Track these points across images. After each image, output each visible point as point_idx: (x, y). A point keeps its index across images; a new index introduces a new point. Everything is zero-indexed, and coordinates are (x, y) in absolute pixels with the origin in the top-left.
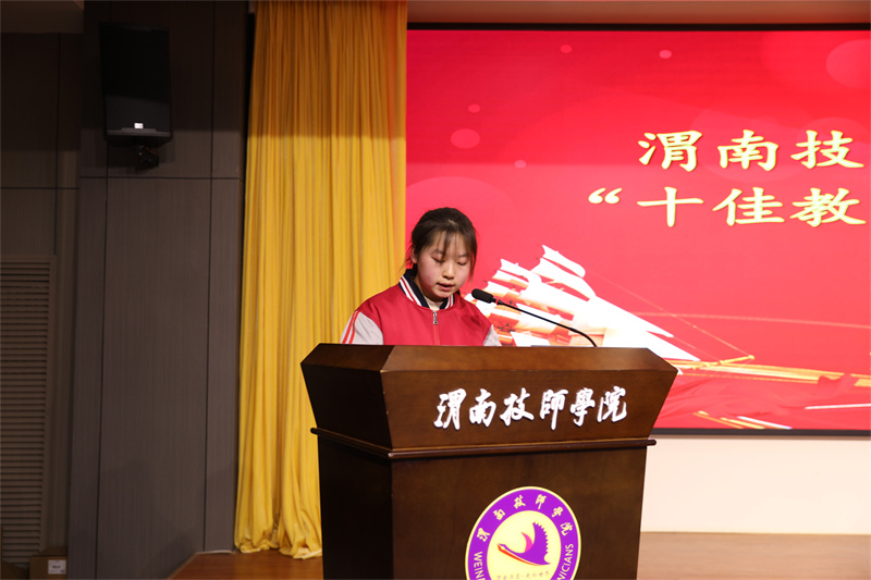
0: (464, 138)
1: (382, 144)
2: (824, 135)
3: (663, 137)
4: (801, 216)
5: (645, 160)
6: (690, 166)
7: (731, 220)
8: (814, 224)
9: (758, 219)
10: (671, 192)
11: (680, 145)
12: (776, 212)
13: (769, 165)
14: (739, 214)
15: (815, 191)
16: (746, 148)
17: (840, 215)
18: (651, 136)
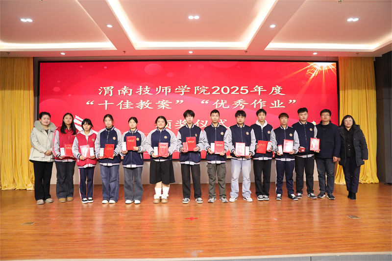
0: (57, 89)
2: (144, 87)
3: (104, 88)
4: (138, 107)
5: (100, 94)
6: (111, 95)
7: (121, 108)
8: (141, 109)
9: (127, 108)
10: (106, 101)
11: (108, 90)
12: (132, 106)
13: (130, 94)
14: (123, 106)
15: (141, 101)
16: (125, 90)
17: (147, 106)
18: (102, 88)
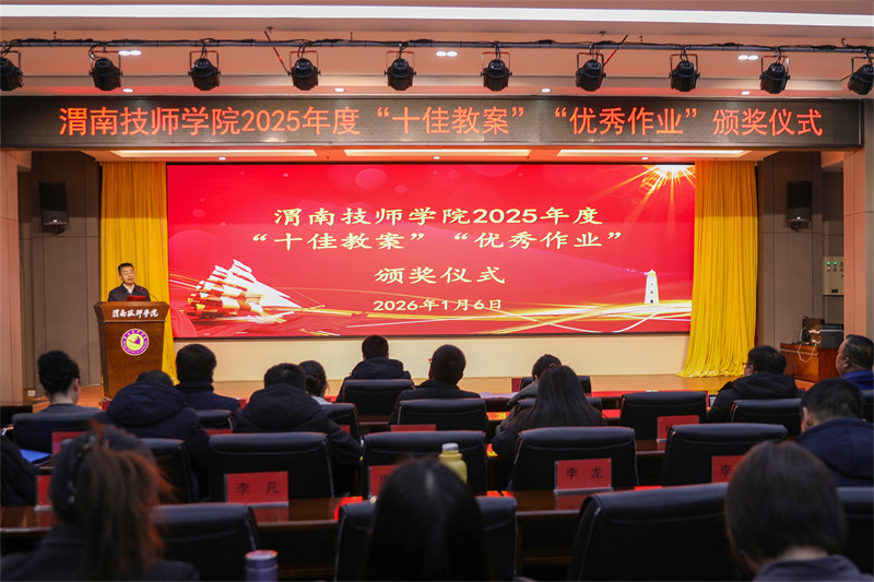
0: (198, 213)
1: (156, 221)
2: (354, 210)
3: (285, 212)
4: (344, 245)
5: (277, 221)
6: (297, 224)
7: (314, 247)
8: (350, 248)
9: (326, 247)
10: (289, 235)
11: (292, 215)
12: (334, 243)
13: (331, 223)
14: (318, 244)
15: (351, 234)
16: (321, 216)
17: (361, 245)
18: (280, 211)
